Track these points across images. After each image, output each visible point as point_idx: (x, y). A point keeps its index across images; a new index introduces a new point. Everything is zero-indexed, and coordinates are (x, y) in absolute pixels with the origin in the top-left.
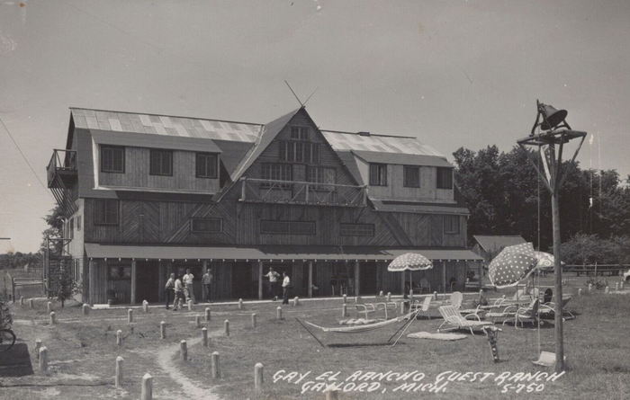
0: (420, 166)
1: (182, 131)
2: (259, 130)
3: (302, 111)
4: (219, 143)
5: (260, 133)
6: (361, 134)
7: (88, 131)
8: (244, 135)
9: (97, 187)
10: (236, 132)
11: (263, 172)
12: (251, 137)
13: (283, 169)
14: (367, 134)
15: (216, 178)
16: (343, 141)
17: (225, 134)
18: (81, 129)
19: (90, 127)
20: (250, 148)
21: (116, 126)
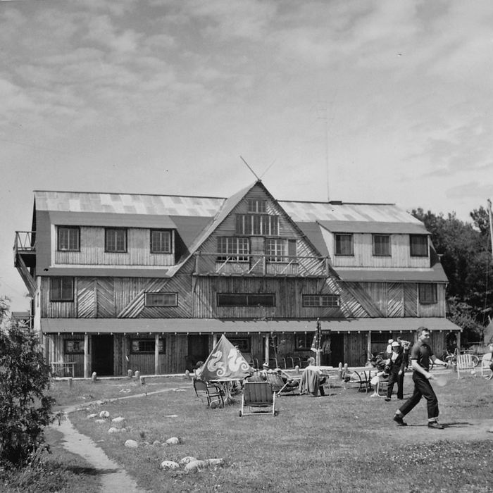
0: (391, 234)
1: (141, 208)
2: (222, 204)
3: (259, 184)
4: (175, 218)
5: (221, 207)
6: (332, 203)
7: (47, 213)
8: (205, 210)
9: (53, 265)
10: (196, 207)
11: (219, 246)
12: (212, 211)
13: (240, 242)
14: (340, 203)
15: (171, 253)
16: (311, 211)
17: (184, 209)
18: (41, 211)
19: (50, 209)
20: (209, 223)
21: (75, 205)
